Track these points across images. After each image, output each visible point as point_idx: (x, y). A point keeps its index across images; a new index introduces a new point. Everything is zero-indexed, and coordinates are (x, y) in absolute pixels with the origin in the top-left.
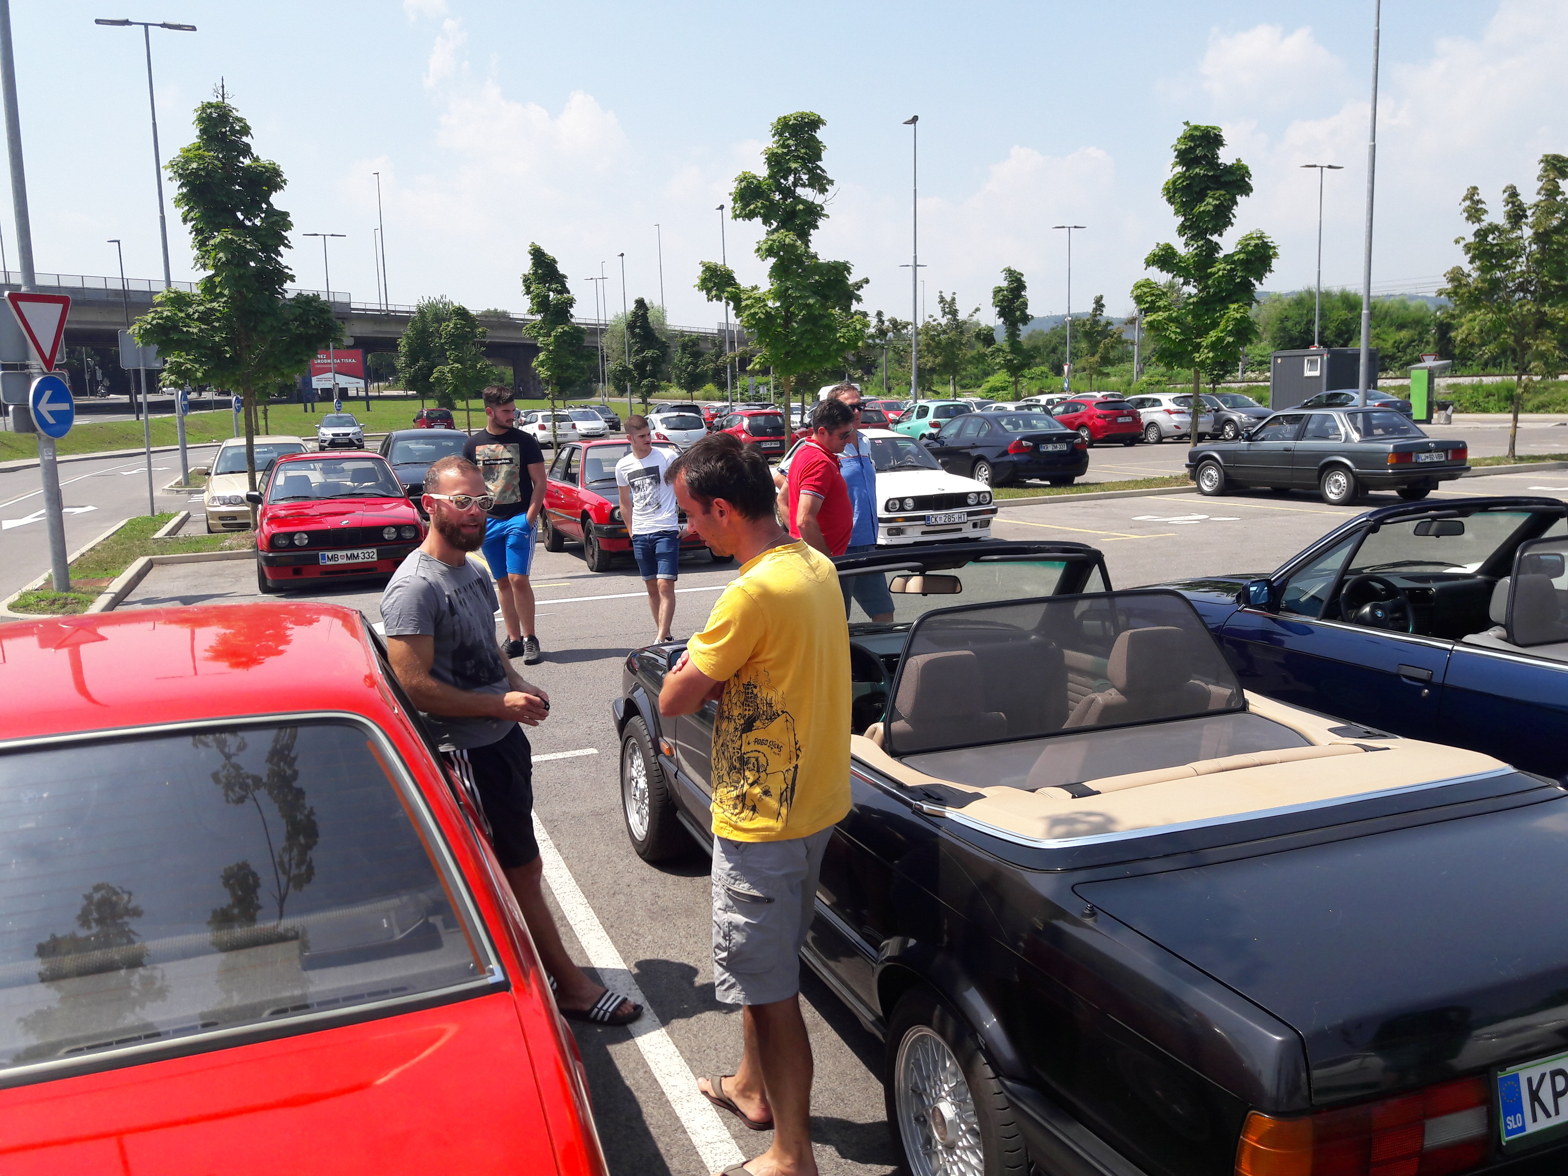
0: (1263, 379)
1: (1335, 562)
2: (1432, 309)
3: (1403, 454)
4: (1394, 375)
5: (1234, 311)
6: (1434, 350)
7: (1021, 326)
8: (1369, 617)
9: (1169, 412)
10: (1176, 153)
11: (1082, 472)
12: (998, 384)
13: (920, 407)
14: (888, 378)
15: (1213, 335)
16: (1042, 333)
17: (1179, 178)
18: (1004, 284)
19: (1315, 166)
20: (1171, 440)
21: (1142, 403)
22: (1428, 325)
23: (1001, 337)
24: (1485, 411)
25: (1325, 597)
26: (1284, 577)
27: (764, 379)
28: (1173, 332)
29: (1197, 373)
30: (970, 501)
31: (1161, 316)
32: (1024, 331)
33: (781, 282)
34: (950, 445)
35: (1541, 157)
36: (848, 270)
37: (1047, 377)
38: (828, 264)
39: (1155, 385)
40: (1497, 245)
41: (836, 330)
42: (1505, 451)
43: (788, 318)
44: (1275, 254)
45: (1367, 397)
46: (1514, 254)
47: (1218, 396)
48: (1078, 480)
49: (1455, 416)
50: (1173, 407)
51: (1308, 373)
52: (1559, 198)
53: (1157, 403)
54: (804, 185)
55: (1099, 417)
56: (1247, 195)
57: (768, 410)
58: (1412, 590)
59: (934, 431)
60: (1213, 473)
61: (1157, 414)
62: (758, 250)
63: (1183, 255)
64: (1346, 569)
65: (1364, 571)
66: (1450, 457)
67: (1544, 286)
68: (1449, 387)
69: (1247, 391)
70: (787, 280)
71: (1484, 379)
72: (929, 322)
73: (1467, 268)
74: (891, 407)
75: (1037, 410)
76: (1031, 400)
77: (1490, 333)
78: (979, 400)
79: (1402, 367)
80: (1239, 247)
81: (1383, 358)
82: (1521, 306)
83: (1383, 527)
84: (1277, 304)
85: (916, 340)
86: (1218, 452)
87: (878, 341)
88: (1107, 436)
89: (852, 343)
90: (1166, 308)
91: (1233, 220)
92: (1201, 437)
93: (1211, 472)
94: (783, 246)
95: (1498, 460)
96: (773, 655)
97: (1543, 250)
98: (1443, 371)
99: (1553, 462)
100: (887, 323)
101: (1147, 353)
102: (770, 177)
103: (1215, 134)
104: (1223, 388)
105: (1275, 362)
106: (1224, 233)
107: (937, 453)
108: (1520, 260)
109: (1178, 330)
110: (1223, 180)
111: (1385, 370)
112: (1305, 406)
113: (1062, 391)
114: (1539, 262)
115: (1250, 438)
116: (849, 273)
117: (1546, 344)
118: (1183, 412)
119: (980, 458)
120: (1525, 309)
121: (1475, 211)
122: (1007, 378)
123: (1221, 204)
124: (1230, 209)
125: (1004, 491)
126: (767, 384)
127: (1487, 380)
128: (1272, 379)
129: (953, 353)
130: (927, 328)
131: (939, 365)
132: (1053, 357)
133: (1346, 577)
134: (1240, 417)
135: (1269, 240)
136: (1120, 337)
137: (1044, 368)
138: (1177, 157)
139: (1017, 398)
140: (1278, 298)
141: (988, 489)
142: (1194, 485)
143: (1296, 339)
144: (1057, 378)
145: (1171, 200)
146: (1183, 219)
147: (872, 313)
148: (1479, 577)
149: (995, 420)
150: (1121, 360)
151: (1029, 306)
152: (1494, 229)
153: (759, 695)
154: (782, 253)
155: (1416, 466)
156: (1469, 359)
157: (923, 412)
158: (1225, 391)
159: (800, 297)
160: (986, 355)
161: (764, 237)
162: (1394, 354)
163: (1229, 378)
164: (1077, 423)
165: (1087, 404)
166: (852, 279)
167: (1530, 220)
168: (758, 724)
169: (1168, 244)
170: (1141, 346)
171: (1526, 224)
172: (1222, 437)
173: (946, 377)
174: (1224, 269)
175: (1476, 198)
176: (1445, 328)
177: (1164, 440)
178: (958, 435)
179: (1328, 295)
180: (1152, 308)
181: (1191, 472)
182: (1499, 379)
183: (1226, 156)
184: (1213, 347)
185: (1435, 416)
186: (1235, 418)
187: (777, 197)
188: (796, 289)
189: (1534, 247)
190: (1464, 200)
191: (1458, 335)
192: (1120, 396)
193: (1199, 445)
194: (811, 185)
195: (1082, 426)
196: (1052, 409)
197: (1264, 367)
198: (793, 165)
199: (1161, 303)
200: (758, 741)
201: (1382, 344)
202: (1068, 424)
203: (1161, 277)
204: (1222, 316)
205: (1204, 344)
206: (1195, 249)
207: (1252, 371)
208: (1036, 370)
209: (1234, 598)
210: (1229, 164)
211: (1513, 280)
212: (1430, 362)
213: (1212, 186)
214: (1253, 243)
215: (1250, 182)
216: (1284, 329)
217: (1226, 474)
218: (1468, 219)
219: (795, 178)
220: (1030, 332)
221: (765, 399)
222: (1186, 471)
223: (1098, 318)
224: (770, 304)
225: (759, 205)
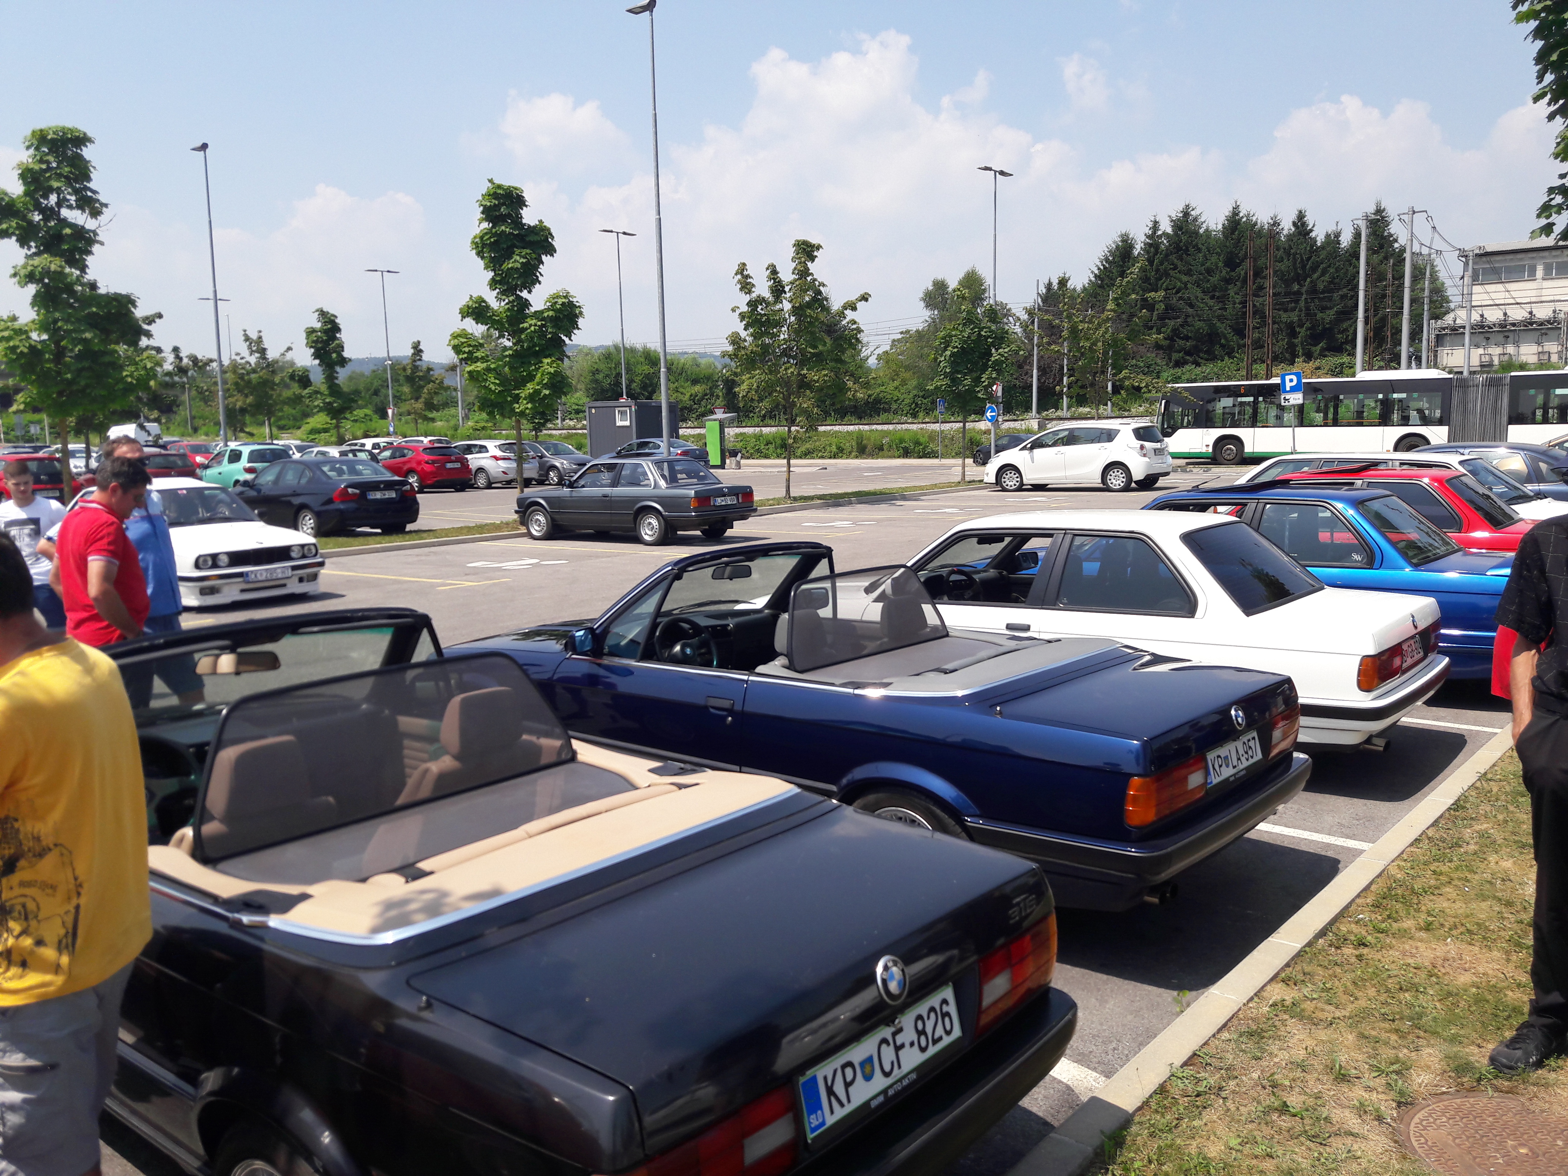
0: (580, 427)
1: (649, 606)
2: (719, 367)
3: (703, 499)
4: (692, 425)
5: (547, 365)
6: (723, 403)
7: (338, 369)
8: (680, 655)
9: (496, 458)
10: (482, 208)
11: (414, 520)
12: (319, 426)
13: (232, 451)
14: (193, 418)
15: (530, 387)
16: (362, 375)
17: (486, 234)
18: (318, 325)
19: (612, 231)
20: (499, 485)
21: (469, 449)
22: (717, 381)
23: (318, 377)
24: (766, 457)
25: (642, 640)
26: (605, 625)
27: (36, 417)
28: (493, 383)
29: (518, 422)
30: (293, 555)
31: (480, 366)
32: (342, 374)
33: (48, 311)
34: (267, 493)
35: (793, 242)
36: (133, 303)
37: (371, 420)
38: (107, 295)
39: (480, 432)
40: (765, 315)
41: (121, 368)
42: (783, 493)
43: (59, 354)
44: (581, 313)
45: (670, 445)
46: (778, 324)
47: (540, 443)
48: (409, 527)
49: (743, 462)
50: (499, 453)
51: (619, 423)
52: (809, 279)
53: (484, 450)
54: (70, 207)
55: (427, 463)
56: (552, 255)
57: (41, 454)
58: (714, 627)
59: (249, 477)
60: (541, 518)
61: (485, 460)
62: (15, 275)
63: (496, 308)
64: (658, 613)
65: (674, 612)
66: (740, 500)
67: (803, 352)
68: (737, 435)
69: (568, 437)
70: (55, 310)
71: (763, 429)
72: (235, 360)
73: (743, 334)
74: (198, 449)
75: (362, 456)
76: (356, 445)
77: (765, 391)
78: (298, 442)
79: (698, 418)
80: (548, 304)
81: (682, 409)
82: (786, 369)
83: (685, 574)
84: (589, 357)
85: (222, 379)
86: (543, 498)
87: (176, 379)
88: (437, 481)
89: (142, 383)
90: (484, 359)
91: (540, 278)
92: (527, 483)
93: (538, 517)
94: (47, 272)
95: (778, 501)
96: (38, 780)
97: (799, 321)
98: (731, 423)
99: (819, 501)
100: (185, 361)
101: (471, 399)
102: (27, 194)
103: (517, 194)
104: (545, 435)
105: (590, 412)
106: (533, 290)
107: (252, 503)
108: (783, 329)
109: (497, 382)
110: (527, 239)
111: (684, 420)
112: (619, 455)
113: (388, 434)
114: (798, 332)
115: (571, 485)
116: (135, 306)
117: (806, 402)
118: (509, 459)
119: (303, 507)
120: (789, 372)
121: (746, 286)
122: (328, 419)
123: (528, 263)
124: (536, 268)
125: (332, 540)
126: (40, 422)
127: (766, 430)
128: (588, 427)
129: (267, 393)
130: (234, 366)
131: (250, 405)
132: (376, 399)
133: (659, 620)
134: (562, 464)
135: (575, 300)
136: (442, 382)
137: (367, 411)
138: (483, 213)
139: (341, 441)
140: (588, 352)
141: (312, 540)
142: (523, 530)
143: (607, 391)
144: (382, 422)
145: (480, 254)
146: (493, 274)
147: (167, 349)
148: (766, 611)
149: (315, 466)
150: (446, 405)
151: (345, 349)
152: (760, 300)
153: (22, 829)
154: (46, 281)
155: (714, 508)
156: (751, 412)
157: (235, 457)
158: (548, 440)
159: (74, 331)
160: (302, 397)
161: (21, 261)
162: (691, 406)
163: (550, 425)
164: (405, 468)
165: (414, 449)
166: (140, 312)
167: (788, 295)
168: (22, 863)
169: (481, 297)
170: (465, 392)
171: (786, 299)
172: (547, 482)
173: (261, 417)
174: (535, 325)
175: (745, 273)
176: (730, 384)
177: (493, 485)
178: (276, 481)
179: (633, 350)
180: (470, 359)
181: (521, 517)
182: (774, 429)
183: (529, 217)
184: (531, 398)
185: (728, 461)
186: (558, 464)
187: (37, 217)
188: (67, 321)
189: (793, 319)
190: (736, 274)
191: (741, 390)
192: (448, 442)
193: (526, 490)
194: (80, 207)
195: (411, 471)
196: (379, 454)
197: (581, 415)
198: (55, 184)
199: (478, 354)
200: (22, 884)
201: (681, 397)
202: (394, 469)
203: (477, 329)
204: (537, 370)
205: (523, 395)
206: (507, 304)
207: (570, 419)
208: (359, 413)
209: (562, 647)
210: (532, 224)
211: (779, 347)
212: (720, 415)
213: (518, 244)
214: (560, 301)
215: (554, 243)
216: (596, 381)
217: (553, 519)
218: (741, 290)
219: (58, 198)
220: (349, 373)
221: (38, 439)
222: (516, 517)
223: (418, 363)
224: (34, 336)
225: (14, 224)
